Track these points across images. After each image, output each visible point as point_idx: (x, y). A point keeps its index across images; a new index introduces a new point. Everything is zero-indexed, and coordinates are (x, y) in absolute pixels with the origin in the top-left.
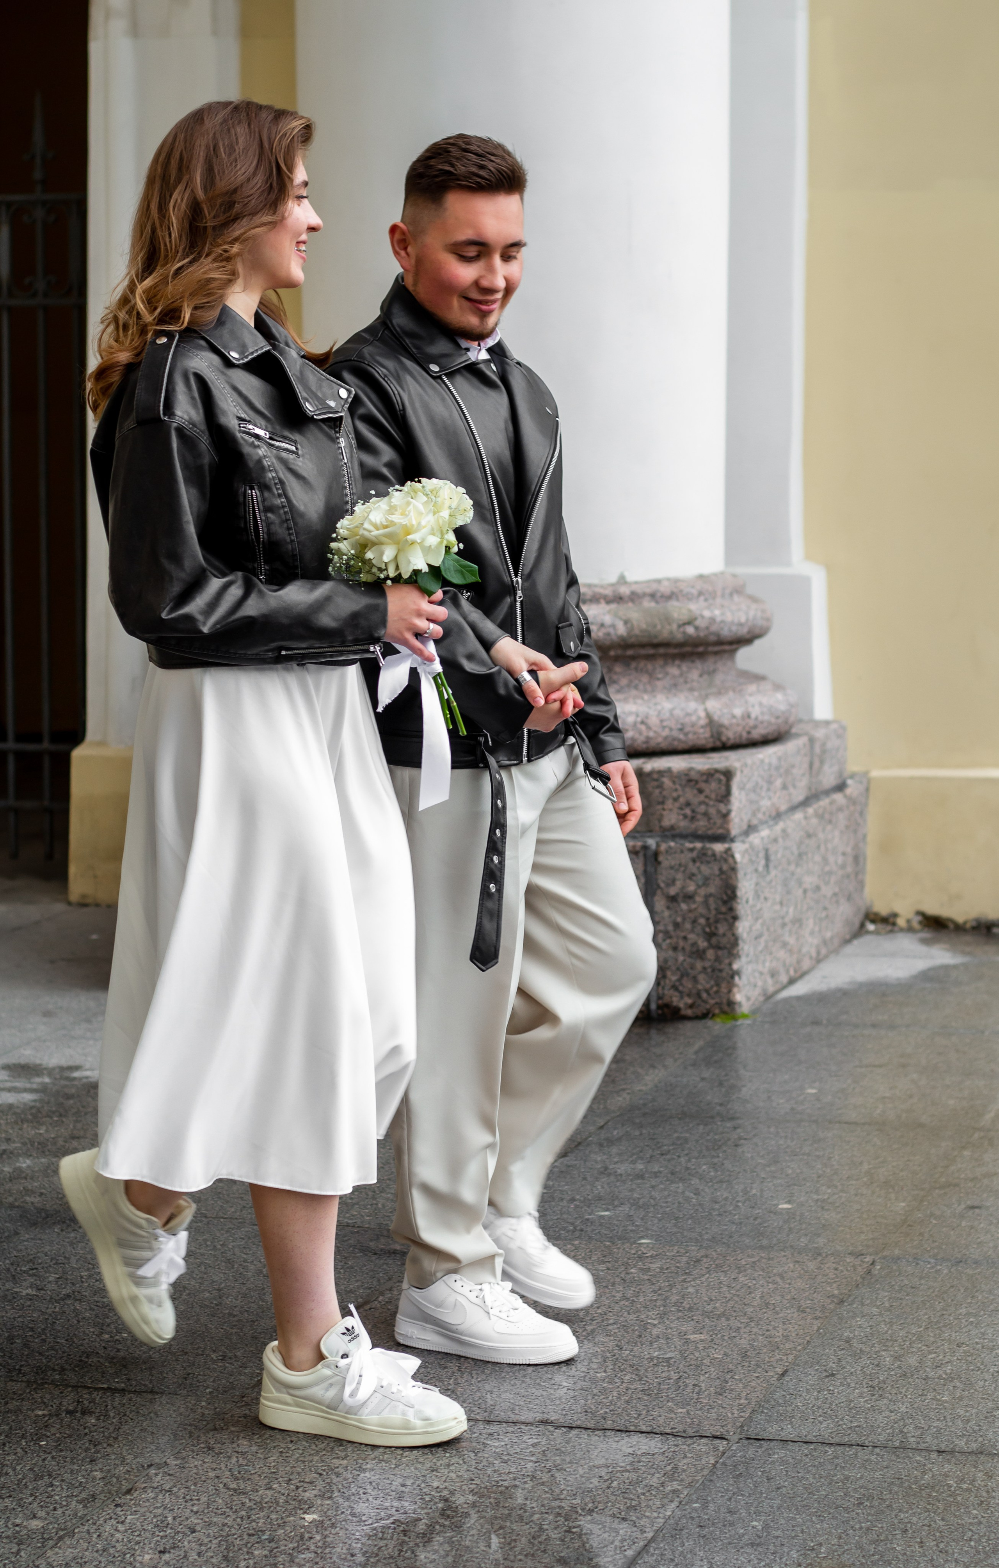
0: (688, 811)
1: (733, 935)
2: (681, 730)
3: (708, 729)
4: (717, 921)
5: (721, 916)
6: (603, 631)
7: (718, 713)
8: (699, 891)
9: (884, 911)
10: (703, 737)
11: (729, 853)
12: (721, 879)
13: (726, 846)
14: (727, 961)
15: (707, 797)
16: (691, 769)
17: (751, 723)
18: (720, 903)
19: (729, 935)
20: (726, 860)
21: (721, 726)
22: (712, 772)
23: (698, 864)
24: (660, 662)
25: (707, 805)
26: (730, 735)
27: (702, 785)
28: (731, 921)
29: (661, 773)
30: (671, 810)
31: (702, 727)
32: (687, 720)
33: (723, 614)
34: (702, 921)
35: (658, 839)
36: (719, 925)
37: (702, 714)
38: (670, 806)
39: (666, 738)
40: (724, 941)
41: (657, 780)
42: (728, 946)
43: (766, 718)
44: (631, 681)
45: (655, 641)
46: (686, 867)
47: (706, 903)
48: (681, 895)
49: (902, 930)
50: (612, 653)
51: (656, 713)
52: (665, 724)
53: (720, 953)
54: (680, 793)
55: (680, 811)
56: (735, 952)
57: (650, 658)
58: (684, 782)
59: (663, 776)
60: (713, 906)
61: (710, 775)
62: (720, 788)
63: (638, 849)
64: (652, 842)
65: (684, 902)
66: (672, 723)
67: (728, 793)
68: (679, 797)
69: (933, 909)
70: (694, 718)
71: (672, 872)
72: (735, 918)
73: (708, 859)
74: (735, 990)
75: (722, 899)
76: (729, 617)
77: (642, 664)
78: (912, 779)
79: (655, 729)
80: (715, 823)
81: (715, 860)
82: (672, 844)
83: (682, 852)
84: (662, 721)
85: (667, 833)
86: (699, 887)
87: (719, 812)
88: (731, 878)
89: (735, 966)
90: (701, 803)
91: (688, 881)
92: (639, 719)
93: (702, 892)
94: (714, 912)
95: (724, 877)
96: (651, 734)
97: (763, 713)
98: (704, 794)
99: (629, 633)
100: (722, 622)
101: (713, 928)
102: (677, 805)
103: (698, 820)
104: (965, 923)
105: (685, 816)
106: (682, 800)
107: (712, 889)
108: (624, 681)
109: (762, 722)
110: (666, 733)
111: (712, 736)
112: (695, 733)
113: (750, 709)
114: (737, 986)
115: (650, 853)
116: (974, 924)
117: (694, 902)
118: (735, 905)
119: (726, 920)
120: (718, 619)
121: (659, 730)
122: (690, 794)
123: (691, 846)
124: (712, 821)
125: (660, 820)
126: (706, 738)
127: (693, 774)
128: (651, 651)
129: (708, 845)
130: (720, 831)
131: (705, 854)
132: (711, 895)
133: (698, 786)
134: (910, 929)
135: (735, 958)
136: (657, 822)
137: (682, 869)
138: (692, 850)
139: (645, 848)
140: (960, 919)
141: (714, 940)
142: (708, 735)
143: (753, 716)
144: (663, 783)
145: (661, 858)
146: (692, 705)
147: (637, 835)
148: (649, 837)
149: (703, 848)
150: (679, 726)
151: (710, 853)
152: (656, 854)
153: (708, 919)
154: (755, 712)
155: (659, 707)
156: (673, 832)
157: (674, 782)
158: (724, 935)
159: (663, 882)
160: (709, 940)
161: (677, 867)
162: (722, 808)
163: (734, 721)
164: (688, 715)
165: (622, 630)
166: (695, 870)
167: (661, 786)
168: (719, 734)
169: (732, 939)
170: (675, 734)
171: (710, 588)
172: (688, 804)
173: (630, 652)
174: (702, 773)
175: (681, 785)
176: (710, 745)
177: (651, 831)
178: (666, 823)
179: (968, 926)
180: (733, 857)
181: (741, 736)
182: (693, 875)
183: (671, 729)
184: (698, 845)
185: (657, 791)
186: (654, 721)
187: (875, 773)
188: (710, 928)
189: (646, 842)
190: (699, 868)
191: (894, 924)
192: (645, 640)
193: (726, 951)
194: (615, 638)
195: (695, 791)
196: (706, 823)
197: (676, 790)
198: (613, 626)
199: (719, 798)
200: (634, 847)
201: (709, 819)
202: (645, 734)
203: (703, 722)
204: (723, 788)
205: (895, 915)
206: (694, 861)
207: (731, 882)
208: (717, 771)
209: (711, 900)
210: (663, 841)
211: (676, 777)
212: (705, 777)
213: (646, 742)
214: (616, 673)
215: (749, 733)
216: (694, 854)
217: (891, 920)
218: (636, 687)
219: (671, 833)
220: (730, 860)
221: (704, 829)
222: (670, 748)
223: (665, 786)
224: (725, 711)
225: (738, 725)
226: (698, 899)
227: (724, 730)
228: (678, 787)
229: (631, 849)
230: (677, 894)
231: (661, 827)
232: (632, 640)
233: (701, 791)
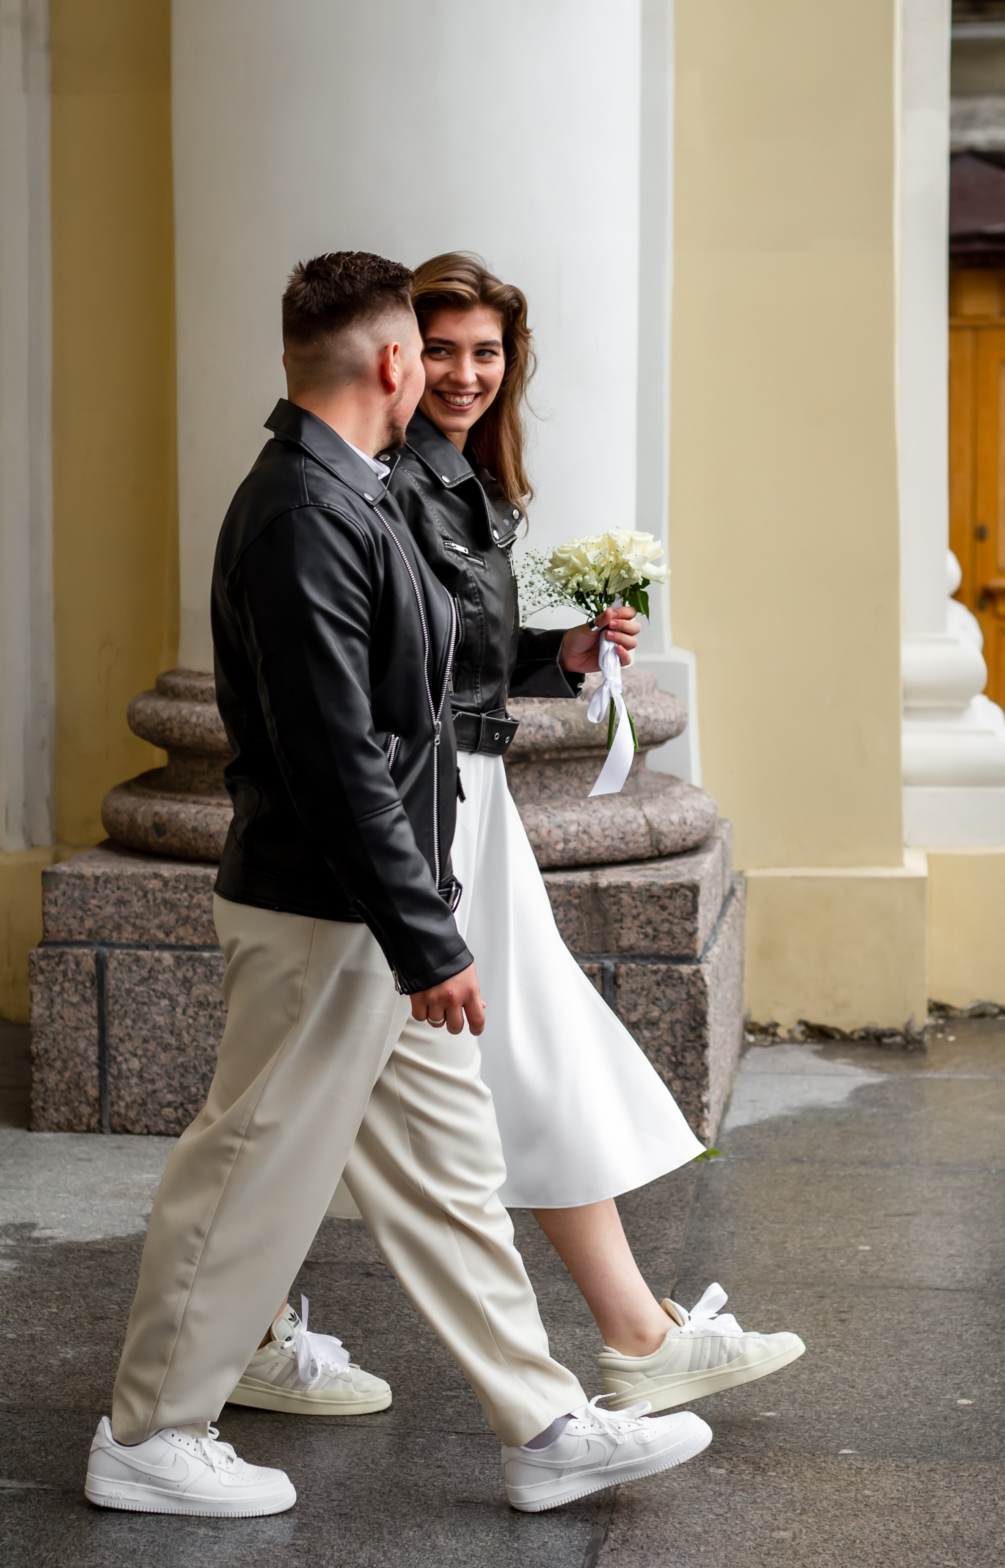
0: (649, 930)
1: (703, 1064)
2: (622, 839)
3: (648, 838)
4: (684, 1050)
5: (689, 1044)
6: (542, 732)
7: (657, 820)
8: (663, 1016)
9: (763, 1021)
10: (642, 846)
11: (698, 975)
12: (689, 1003)
13: (694, 967)
14: (695, 1093)
15: (670, 914)
16: (653, 884)
17: (687, 829)
18: (687, 1029)
19: (698, 1064)
20: (694, 983)
21: (661, 833)
22: (677, 887)
23: (663, 987)
24: (590, 764)
25: (671, 923)
26: (668, 844)
27: (666, 902)
28: (700, 1049)
29: (618, 888)
30: (630, 929)
31: (643, 835)
32: (628, 828)
33: (655, 712)
34: (667, 1049)
35: (616, 960)
36: (686, 1054)
37: (642, 821)
38: (630, 925)
39: (608, 847)
40: (692, 1071)
41: (614, 896)
42: (697, 1076)
43: (699, 823)
44: (562, 786)
45: (593, 743)
46: (649, 991)
47: (672, 1030)
48: (644, 1021)
49: (783, 1041)
50: (547, 756)
51: (597, 821)
52: (607, 833)
53: (688, 1084)
54: (641, 910)
55: (639, 929)
56: (705, 1083)
57: (581, 760)
58: (645, 899)
59: (621, 892)
60: (679, 1033)
61: (674, 890)
62: (685, 905)
63: (595, 971)
64: (609, 964)
65: (647, 1029)
66: (613, 833)
67: (695, 909)
68: (639, 915)
69: (816, 1019)
70: (634, 826)
71: (633, 996)
72: (705, 1046)
73: (674, 982)
74: (704, 1124)
75: (690, 1026)
76: (661, 716)
77: (573, 767)
78: (793, 878)
79: (597, 838)
80: (680, 943)
81: (682, 983)
82: (633, 966)
83: (644, 974)
84: (603, 830)
85: (625, 954)
86: (664, 1012)
87: (684, 930)
88: (700, 1003)
89: (704, 1099)
90: (663, 921)
91: (651, 1006)
92: (581, 829)
93: (668, 1017)
94: (680, 1040)
95: (692, 1001)
96: (593, 844)
97: (696, 818)
98: (668, 911)
99: (567, 735)
100: (656, 720)
101: (679, 1058)
102: (637, 923)
103: (660, 940)
104: (852, 1033)
105: (646, 936)
106: (642, 918)
107: (679, 1015)
108: (555, 786)
109: (695, 828)
110: (608, 842)
111: (651, 845)
112: (636, 842)
113: (686, 815)
114: (706, 1120)
115: (608, 976)
116: (863, 1034)
117: (659, 1029)
118: (705, 1032)
119: (694, 1048)
120: (652, 718)
121: (601, 840)
122: (651, 911)
123: (655, 968)
124: (676, 941)
125: (617, 941)
126: (645, 847)
127: (655, 889)
128: (586, 754)
129: (674, 967)
130: (686, 951)
131: (670, 977)
132: (677, 1021)
133: (660, 903)
134: (792, 1040)
135: (705, 1090)
136: (614, 942)
137: (645, 993)
138: (655, 972)
139: (603, 970)
140: (847, 1029)
141: (680, 1071)
142: (647, 844)
143: (689, 822)
144: (621, 899)
145: (620, 981)
146: (631, 812)
147: (592, 956)
148: (606, 958)
149: (667, 971)
150: (621, 835)
151: (676, 975)
152: (615, 977)
153: (674, 1047)
154: (690, 817)
155: (599, 815)
156: (633, 953)
157: (633, 899)
158: (692, 1064)
159: (623, 1007)
160: (674, 1071)
161: (639, 990)
162: (688, 926)
163: (672, 827)
164: (629, 822)
165: (560, 732)
166: (659, 995)
167: (618, 903)
168: (659, 842)
169: (702, 1068)
170: (617, 843)
171: (637, 684)
172: (649, 922)
173: (564, 755)
174: (664, 889)
175: (641, 901)
176: (648, 854)
177: (607, 952)
178: (625, 943)
179: (856, 1036)
180: (702, 979)
181: (677, 844)
182: (657, 999)
183: (613, 839)
184: (663, 967)
185: (615, 908)
186: (596, 830)
187: (751, 873)
188: (676, 1057)
189: (603, 964)
190: (663, 992)
191: (774, 1035)
192: (583, 742)
193: (694, 1082)
194: (553, 740)
195: (658, 908)
196: (671, 943)
197: (636, 907)
198: (552, 728)
199: (684, 915)
200: (591, 969)
201: (674, 938)
202: (587, 844)
203: (643, 830)
204: (689, 904)
205: (776, 1025)
206: (658, 984)
207: (699, 1006)
208: (682, 886)
209: (678, 1027)
210: (623, 963)
211: (635, 893)
212: (668, 893)
213: (588, 853)
214: (547, 778)
215: (684, 840)
216: (659, 977)
217: (771, 1030)
218: (567, 793)
219: (630, 954)
220: (700, 983)
221: (667, 949)
222: (610, 859)
223: (623, 903)
224: (664, 817)
225: (676, 832)
226: (662, 1025)
227: (663, 838)
228: (638, 903)
229: (587, 971)
230: (639, 1020)
231: (618, 947)
232: (570, 743)
233: (664, 908)
